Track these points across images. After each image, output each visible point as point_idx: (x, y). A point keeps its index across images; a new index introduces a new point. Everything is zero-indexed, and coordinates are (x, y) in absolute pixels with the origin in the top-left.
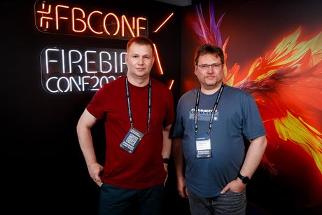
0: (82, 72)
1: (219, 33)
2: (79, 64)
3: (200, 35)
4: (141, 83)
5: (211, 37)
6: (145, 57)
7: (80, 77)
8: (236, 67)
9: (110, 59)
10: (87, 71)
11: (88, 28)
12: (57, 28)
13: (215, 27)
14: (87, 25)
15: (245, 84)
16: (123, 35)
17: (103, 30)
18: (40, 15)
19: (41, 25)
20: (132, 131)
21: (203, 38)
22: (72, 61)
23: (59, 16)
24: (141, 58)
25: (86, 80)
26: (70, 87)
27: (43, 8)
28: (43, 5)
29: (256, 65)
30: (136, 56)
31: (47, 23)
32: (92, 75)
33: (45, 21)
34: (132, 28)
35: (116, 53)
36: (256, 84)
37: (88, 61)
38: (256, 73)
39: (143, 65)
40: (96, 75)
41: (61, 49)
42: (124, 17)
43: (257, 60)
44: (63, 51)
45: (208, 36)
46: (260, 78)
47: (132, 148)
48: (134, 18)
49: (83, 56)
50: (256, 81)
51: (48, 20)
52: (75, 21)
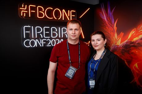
0: (42, 37)
1: (113, 17)
2: (41, 33)
3: (103, 18)
4: (74, 43)
5: (109, 19)
6: (76, 29)
7: (41, 40)
8: (122, 34)
9: (56, 31)
10: (44, 37)
11: (45, 16)
12: (30, 16)
13: (111, 14)
14: (45, 14)
15: (127, 43)
16: (63, 19)
17: (53, 17)
18: (21, 10)
19: (22, 15)
20: (71, 67)
21: (105, 20)
22: (37, 32)
23: (31, 11)
24: (74, 30)
25: (44, 41)
26: (36, 44)
27: (23, 6)
28: (23, 5)
29: (132, 32)
30: (71, 29)
31: (25, 14)
32: (47, 39)
33: (23, 13)
34: (68, 15)
35: (59, 28)
36: (133, 43)
37: (45, 32)
38: (133, 37)
39: (75, 34)
40: (49, 38)
41: (31, 26)
42: (64, 10)
43: (133, 30)
44: (32, 27)
45: (107, 19)
46: (135, 39)
47: (71, 76)
48: (69, 11)
49: (43, 29)
50: (133, 41)
51: (25, 12)
52: (39, 13)
